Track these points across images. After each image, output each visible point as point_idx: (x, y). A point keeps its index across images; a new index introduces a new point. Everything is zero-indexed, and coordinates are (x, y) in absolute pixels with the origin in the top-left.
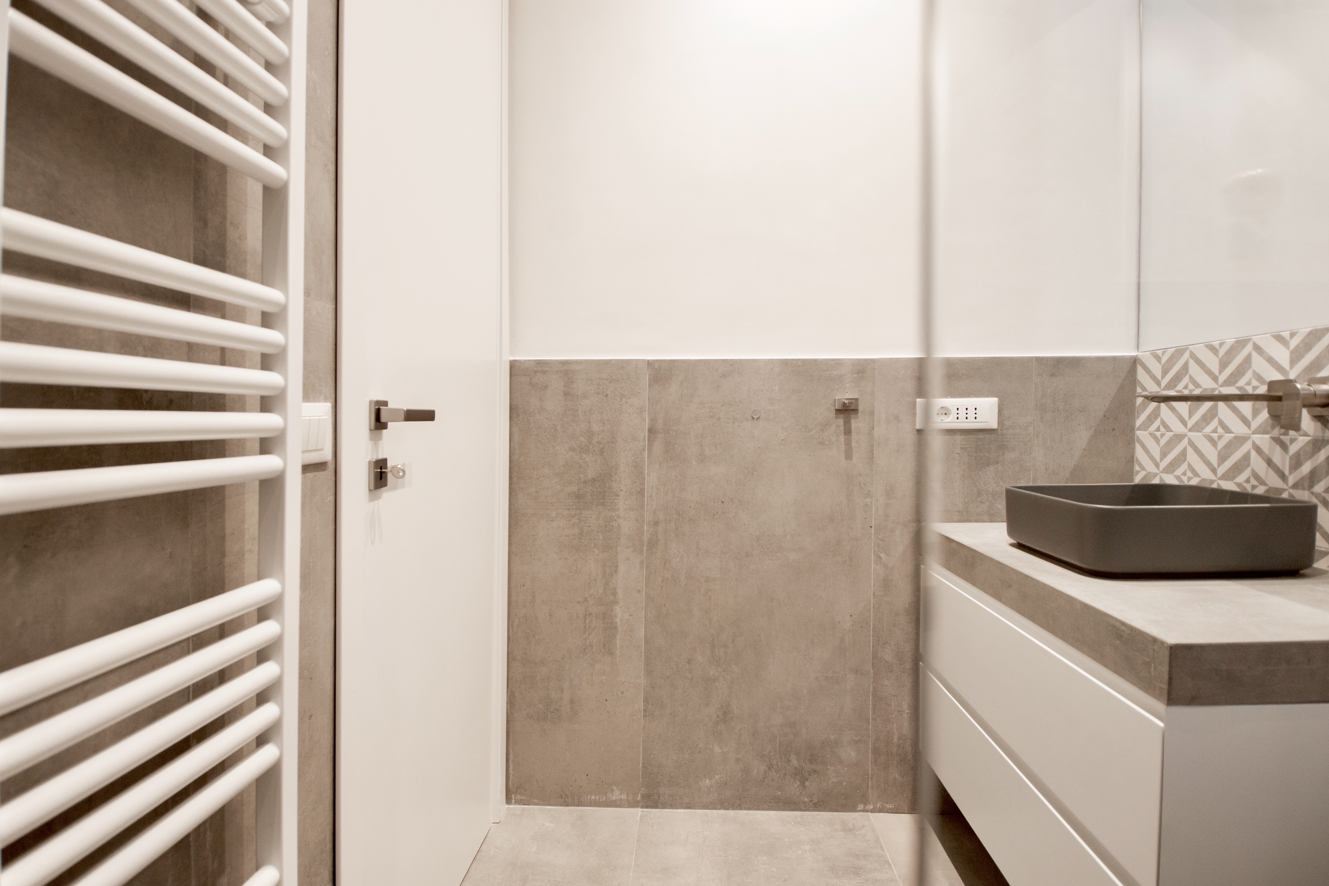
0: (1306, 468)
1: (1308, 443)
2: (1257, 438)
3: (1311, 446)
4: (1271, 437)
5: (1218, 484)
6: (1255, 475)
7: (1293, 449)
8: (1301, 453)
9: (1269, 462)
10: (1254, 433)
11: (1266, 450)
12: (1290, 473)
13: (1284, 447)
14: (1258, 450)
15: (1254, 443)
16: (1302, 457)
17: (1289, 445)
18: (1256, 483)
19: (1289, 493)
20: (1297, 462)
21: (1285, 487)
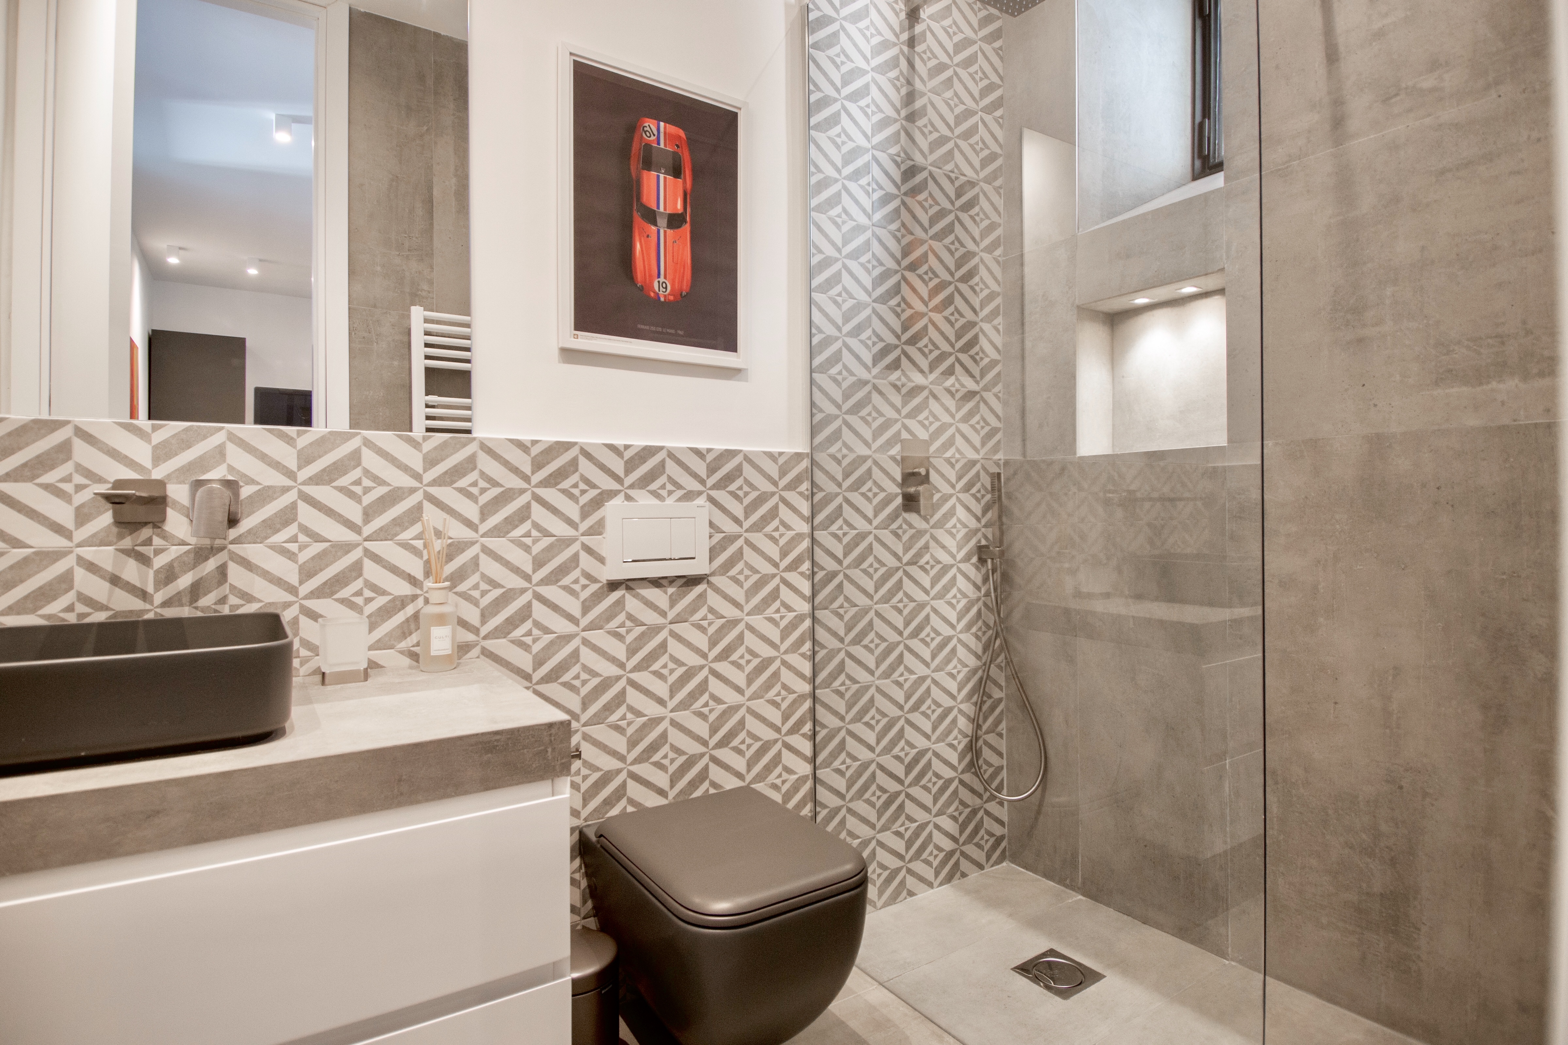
0: (185, 581)
1: (188, 552)
2: (88, 552)
3: (192, 556)
4: (116, 549)
6: (83, 599)
7: (159, 562)
8: (175, 565)
9: (115, 580)
10: (79, 545)
11: (108, 565)
12: (157, 590)
13: (144, 560)
14: (91, 567)
15: (79, 556)
16: (177, 570)
17: (152, 556)
18: (87, 610)
19: (156, 613)
20: (168, 575)
21: (148, 607)
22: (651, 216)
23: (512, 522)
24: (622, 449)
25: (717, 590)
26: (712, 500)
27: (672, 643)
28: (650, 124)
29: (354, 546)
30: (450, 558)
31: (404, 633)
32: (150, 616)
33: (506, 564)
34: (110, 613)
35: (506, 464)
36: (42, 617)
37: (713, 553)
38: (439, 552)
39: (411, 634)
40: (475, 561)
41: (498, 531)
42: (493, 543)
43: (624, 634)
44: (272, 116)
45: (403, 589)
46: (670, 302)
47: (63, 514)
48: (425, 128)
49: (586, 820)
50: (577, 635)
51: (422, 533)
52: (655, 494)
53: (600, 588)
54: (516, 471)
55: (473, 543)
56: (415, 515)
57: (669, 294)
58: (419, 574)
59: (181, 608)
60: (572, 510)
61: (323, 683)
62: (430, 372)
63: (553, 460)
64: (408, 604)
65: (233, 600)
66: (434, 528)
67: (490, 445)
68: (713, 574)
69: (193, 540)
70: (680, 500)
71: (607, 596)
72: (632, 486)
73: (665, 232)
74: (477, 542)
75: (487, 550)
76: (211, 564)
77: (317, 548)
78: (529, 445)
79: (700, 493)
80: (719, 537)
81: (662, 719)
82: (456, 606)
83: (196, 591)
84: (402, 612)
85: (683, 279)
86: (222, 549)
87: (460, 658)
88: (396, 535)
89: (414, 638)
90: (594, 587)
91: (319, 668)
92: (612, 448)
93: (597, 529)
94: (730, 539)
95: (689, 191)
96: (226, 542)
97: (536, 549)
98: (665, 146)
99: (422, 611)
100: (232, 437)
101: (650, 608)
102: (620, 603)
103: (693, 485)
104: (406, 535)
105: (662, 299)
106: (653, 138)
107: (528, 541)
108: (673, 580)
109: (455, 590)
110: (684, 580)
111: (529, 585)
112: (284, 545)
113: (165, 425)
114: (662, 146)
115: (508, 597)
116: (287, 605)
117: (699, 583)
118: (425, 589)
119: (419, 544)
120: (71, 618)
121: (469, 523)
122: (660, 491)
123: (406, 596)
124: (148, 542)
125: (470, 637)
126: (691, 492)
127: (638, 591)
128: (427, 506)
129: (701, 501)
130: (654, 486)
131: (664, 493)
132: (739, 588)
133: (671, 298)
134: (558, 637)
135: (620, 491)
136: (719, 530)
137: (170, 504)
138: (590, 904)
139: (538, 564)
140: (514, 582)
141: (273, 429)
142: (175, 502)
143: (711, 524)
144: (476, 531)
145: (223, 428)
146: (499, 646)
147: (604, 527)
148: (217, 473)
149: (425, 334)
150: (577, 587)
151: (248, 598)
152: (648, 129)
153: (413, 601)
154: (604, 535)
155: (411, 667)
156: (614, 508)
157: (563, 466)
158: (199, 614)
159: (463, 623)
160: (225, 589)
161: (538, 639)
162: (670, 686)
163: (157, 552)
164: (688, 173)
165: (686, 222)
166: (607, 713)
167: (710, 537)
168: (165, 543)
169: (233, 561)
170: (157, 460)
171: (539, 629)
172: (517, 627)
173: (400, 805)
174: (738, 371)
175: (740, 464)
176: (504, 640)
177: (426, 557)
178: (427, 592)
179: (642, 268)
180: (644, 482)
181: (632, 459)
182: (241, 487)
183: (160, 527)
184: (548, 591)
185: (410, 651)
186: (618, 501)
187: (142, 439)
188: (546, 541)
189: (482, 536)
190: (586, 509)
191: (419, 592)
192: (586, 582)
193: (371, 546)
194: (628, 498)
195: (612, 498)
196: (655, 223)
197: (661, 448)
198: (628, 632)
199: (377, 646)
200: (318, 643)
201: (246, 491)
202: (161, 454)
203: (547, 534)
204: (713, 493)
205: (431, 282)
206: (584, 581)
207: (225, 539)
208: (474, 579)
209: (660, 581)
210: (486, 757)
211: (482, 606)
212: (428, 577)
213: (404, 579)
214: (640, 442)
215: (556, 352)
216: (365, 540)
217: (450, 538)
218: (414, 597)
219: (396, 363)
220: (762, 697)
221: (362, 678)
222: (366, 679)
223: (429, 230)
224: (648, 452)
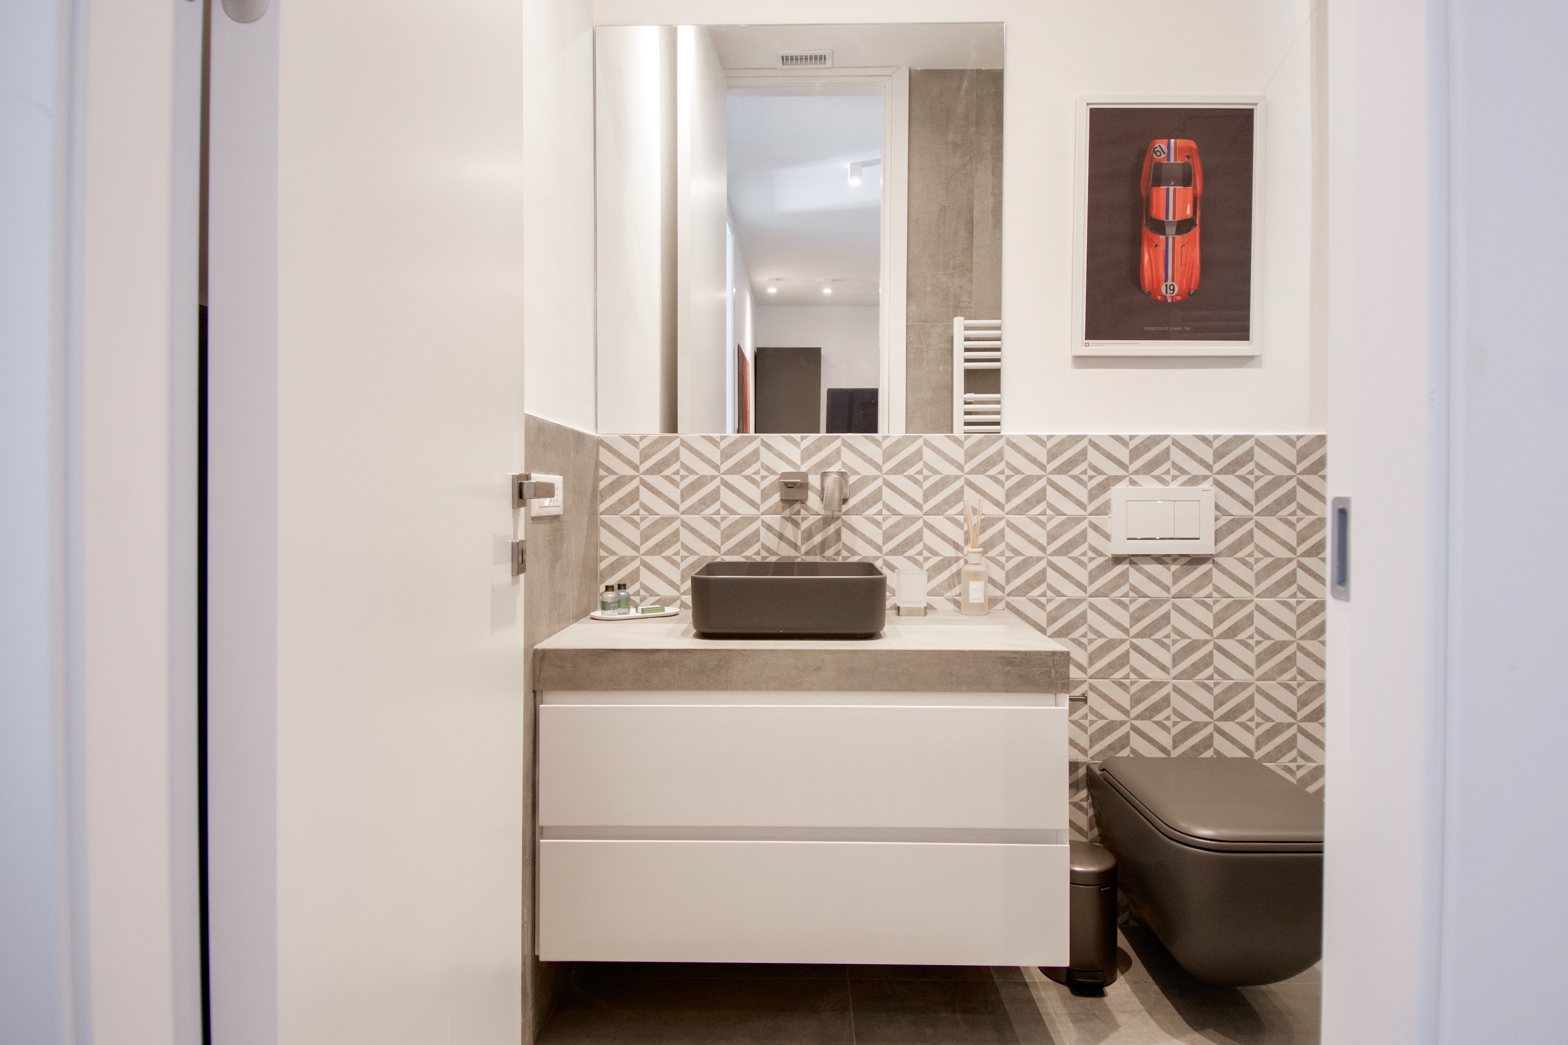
0: (818, 539)
1: (819, 520)
2: (768, 518)
3: (821, 522)
4: (782, 517)
5: (722, 559)
6: (765, 547)
7: (804, 525)
8: (812, 528)
9: (781, 537)
10: (763, 514)
11: (777, 527)
12: (803, 544)
13: (796, 524)
14: (769, 528)
15: (763, 521)
16: (813, 531)
17: (800, 522)
18: (766, 554)
19: (802, 559)
20: (809, 535)
21: (798, 555)
22: (1159, 227)
23: (1030, 503)
24: (1128, 439)
25: (1224, 571)
26: (1218, 484)
27: (1174, 615)
28: (1161, 144)
29: (917, 519)
30: (983, 530)
31: (950, 585)
32: (799, 560)
33: (1026, 536)
34: (778, 557)
35: (1027, 455)
36: (743, 557)
37: (1219, 536)
38: (975, 525)
39: (955, 586)
40: (1002, 533)
41: (1020, 510)
42: (1016, 519)
43: (1128, 603)
44: (848, 165)
45: (950, 552)
46: (1177, 301)
47: (754, 493)
48: (968, 158)
49: (1092, 758)
50: (1085, 600)
51: (962, 510)
52: (1159, 479)
53: (1105, 561)
54: (1034, 461)
55: (1000, 519)
56: (958, 496)
57: (1176, 295)
58: (961, 541)
59: (815, 557)
60: (1082, 494)
61: (898, 614)
62: (968, 373)
63: (1065, 451)
64: (953, 564)
65: (844, 553)
66: (972, 507)
67: (1014, 441)
68: (1219, 554)
69: (822, 512)
70: (1184, 484)
71: (1112, 568)
72: (1136, 472)
73: (1174, 239)
74: (1003, 518)
75: (1011, 525)
76: (832, 529)
77: (894, 519)
78: (1045, 439)
79: (1205, 478)
80: (1225, 520)
81: (1166, 684)
82: (988, 567)
83: (824, 545)
84: (949, 570)
85: (1191, 280)
86: (839, 518)
87: (990, 608)
88: (946, 511)
89: (957, 590)
90: (1101, 560)
91: (895, 605)
92: (1118, 438)
93: (1103, 510)
94: (1239, 522)
95: (1199, 196)
96: (840, 514)
97: (1050, 525)
98: (1175, 160)
99: (963, 569)
100: (845, 443)
101: (1153, 582)
102: (1124, 576)
103: (1199, 470)
104: (952, 512)
105: (1169, 301)
106: (1163, 156)
107: (1044, 518)
108: (1175, 558)
109: (987, 555)
110: (1189, 559)
111: (1044, 555)
112: (874, 516)
113: (809, 436)
114: (1172, 160)
115: (1027, 563)
116: (877, 558)
117: (1204, 563)
118: (965, 553)
119: (961, 518)
120: (758, 559)
121: (997, 503)
122: (1164, 477)
123: (952, 557)
124: (798, 513)
125: (998, 593)
126: (1196, 476)
127: (1141, 565)
128: (968, 490)
129: (1207, 485)
130: (1158, 472)
131: (1168, 478)
132: (1248, 570)
133: (1179, 298)
134: (1068, 600)
135: (1125, 477)
136: (1226, 513)
137: (810, 488)
138: (1096, 831)
139: (1052, 538)
140: (1032, 551)
141: (868, 436)
142: (813, 487)
143: (1217, 507)
144: (1003, 509)
145: (839, 437)
146: (1019, 602)
147: (1109, 508)
148: (836, 467)
149: (965, 340)
150: (1085, 559)
151: (853, 552)
152: (1159, 149)
153: (956, 562)
154: (1109, 515)
155: (955, 611)
156: (1119, 492)
157: (1074, 456)
158: (825, 561)
159: (992, 581)
160: (840, 545)
161: (1051, 600)
162: (1173, 655)
163: (804, 519)
164: (1198, 180)
165: (1195, 226)
166: (1112, 670)
167: (1216, 519)
168: (807, 514)
169: (844, 526)
170: (804, 459)
171: (1052, 592)
172: (1034, 588)
173: (950, 690)
174: (1251, 358)
175: (1252, 449)
176: (1024, 598)
177: (966, 529)
178: (966, 555)
179: (1150, 275)
180: (1148, 468)
181: (1136, 448)
182: (850, 476)
183: (804, 503)
184: (1059, 561)
185: (954, 599)
186: (1123, 485)
187: (795, 446)
188: (1059, 519)
189: (1007, 514)
190: (1094, 492)
191: (960, 555)
192: (1093, 555)
193: (928, 518)
194: (1133, 483)
195: (1117, 483)
196: (1163, 233)
197: (1166, 437)
198: (1131, 602)
199: (932, 593)
200: (894, 588)
201: (852, 479)
202: (806, 455)
203: (1059, 513)
204: (1220, 478)
205: (970, 294)
206: (1091, 554)
207: (840, 511)
208: (1001, 547)
209: (1164, 558)
210: (1007, 668)
211: (1006, 569)
212: (967, 544)
213: (950, 544)
214: (1144, 432)
215: (1069, 360)
216: (925, 514)
217: (984, 515)
218: (957, 559)
219: (941, 368)
220: (1274, 679)
221: (923, 614)
222: (925, 614)
223: (969, 249)
224: (1153, 441)
